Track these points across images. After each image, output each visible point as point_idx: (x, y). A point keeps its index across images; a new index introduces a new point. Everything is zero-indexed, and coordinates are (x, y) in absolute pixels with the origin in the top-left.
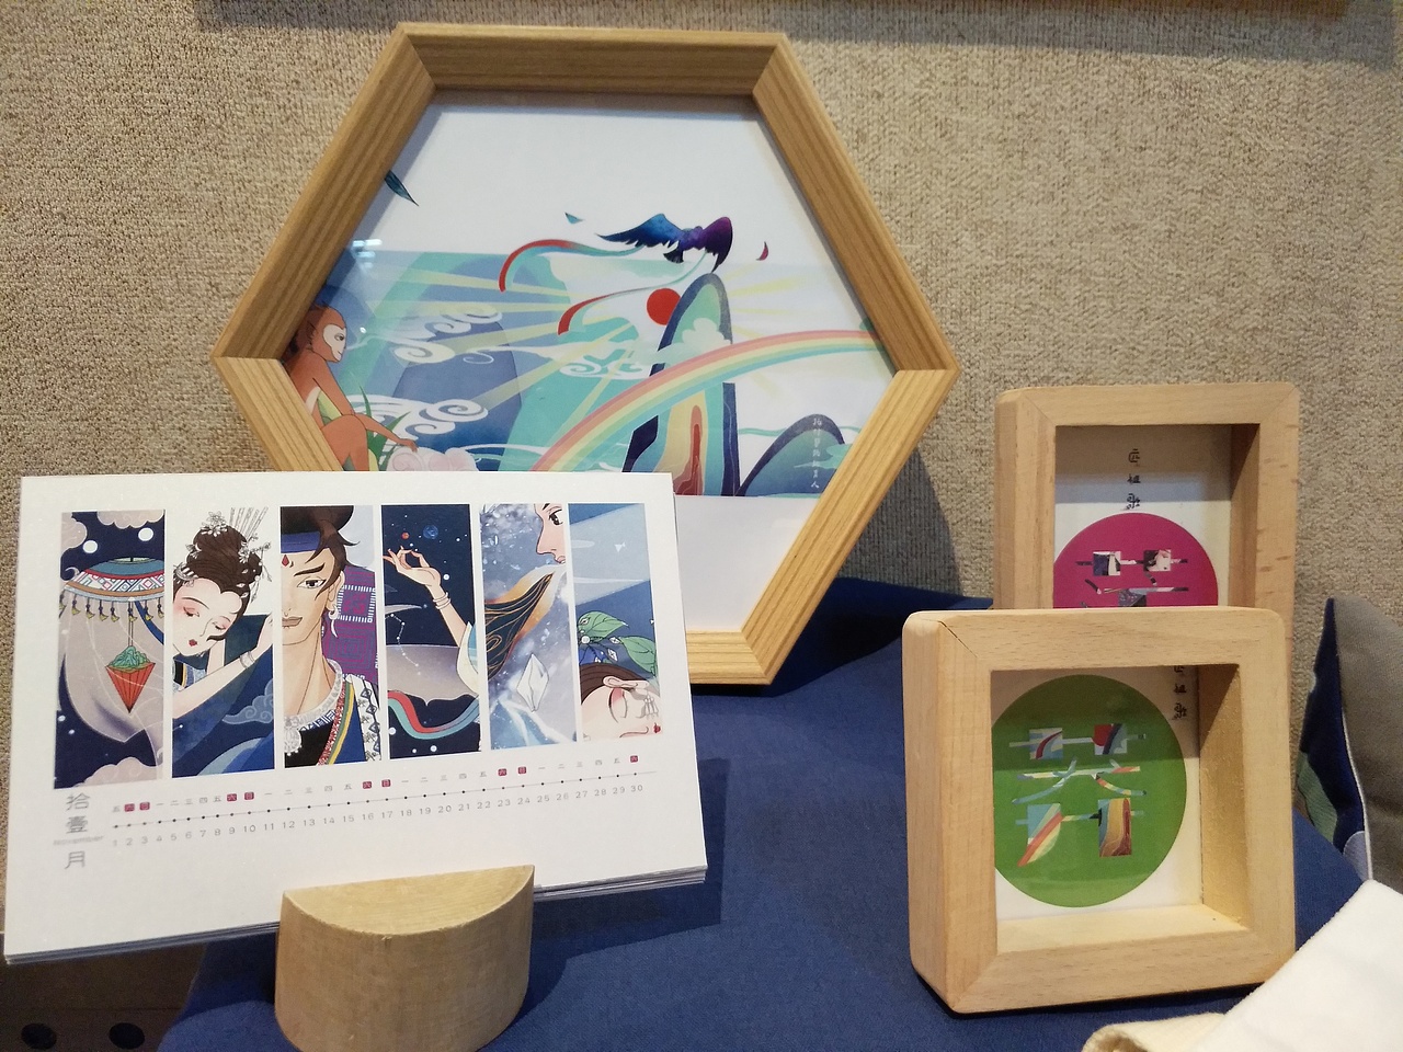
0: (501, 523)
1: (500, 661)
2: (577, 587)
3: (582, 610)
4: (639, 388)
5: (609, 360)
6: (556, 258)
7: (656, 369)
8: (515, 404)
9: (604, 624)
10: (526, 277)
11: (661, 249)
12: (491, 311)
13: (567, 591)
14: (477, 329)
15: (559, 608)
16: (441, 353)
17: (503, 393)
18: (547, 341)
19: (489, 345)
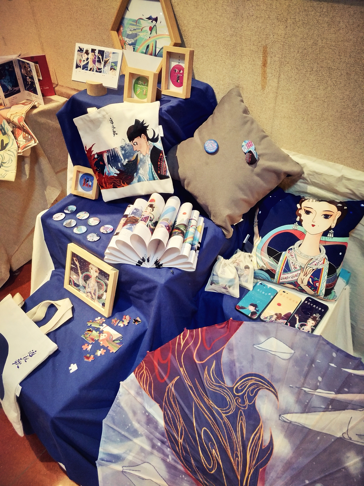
0: (107, 53)
1: (104, 66)
2: (112, 60)
3: (112, 63)
4: (148, 40)
5: (145, 35)
6: (141, 20)
7: (150, 37)
8: (137, 40)
9: (113, 64)
10: (139, 23)
11: (151, 20)
12: (135, 27)
13: (111, 61)
14: (134, 30)
15: (110, 62)
16: (131, 33)
17: (135, 39)
18: (139, 32)
19: (134, 32)
